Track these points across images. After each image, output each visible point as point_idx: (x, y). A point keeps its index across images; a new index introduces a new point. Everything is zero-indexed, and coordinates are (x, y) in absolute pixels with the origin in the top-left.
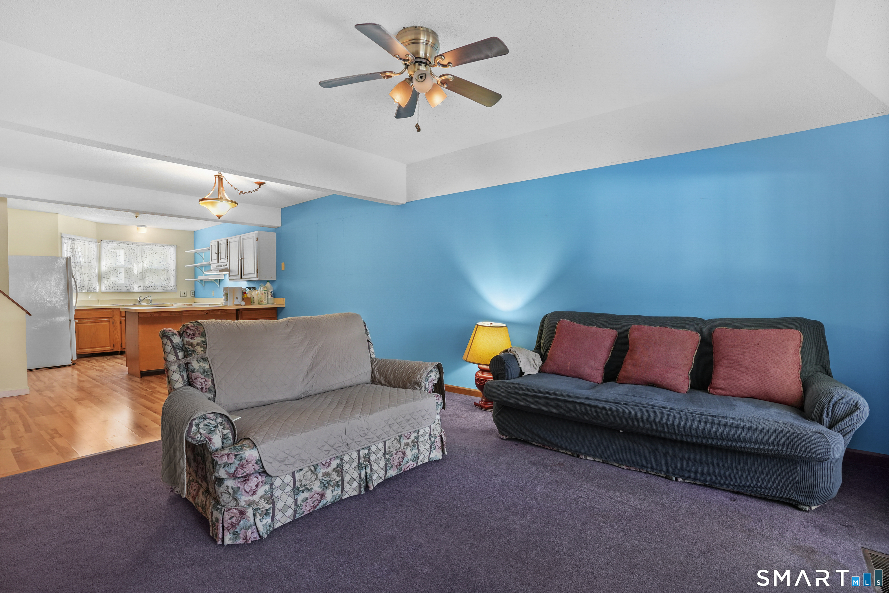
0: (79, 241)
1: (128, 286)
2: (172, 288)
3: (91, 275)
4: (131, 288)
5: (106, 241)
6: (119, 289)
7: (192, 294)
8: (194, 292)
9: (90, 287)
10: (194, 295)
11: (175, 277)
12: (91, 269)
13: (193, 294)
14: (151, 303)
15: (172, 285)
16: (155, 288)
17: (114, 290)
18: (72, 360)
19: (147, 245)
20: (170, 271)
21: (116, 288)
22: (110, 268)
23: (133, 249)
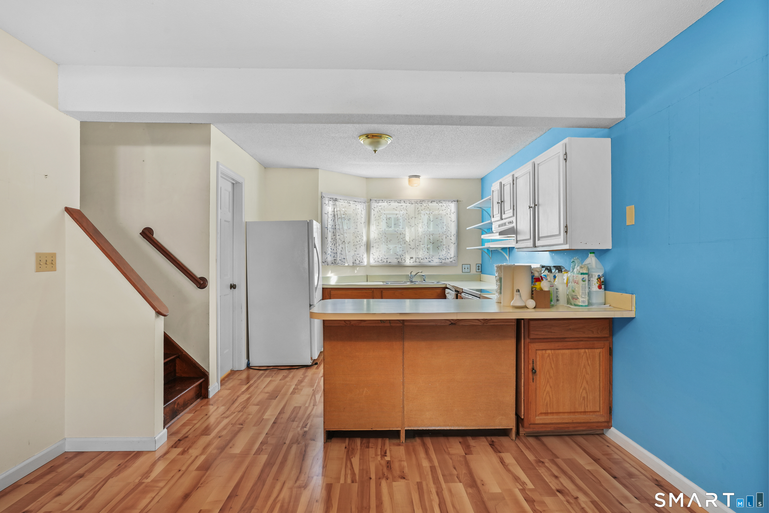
0: (343, 201)
1: (399, 257)
2: (451, 260)
3: (357, 244)
4: (402, 260)
5: (375, 200)
6: (388, 261)
7: (477, 268)
8: (480, 265)
9: (356, 259)
10: (480, 271)
11: (456, 244)
12: (357, 237)
13: (479, 269)
14: (424, 280)
15: (452, 256)
16: (430, 260)
17: (384, 263)
18: (311, 358)
19: (422, 201)
20: (449, 236)
21: (385, 261)
22: (379, 234)
23: (405, 208)
